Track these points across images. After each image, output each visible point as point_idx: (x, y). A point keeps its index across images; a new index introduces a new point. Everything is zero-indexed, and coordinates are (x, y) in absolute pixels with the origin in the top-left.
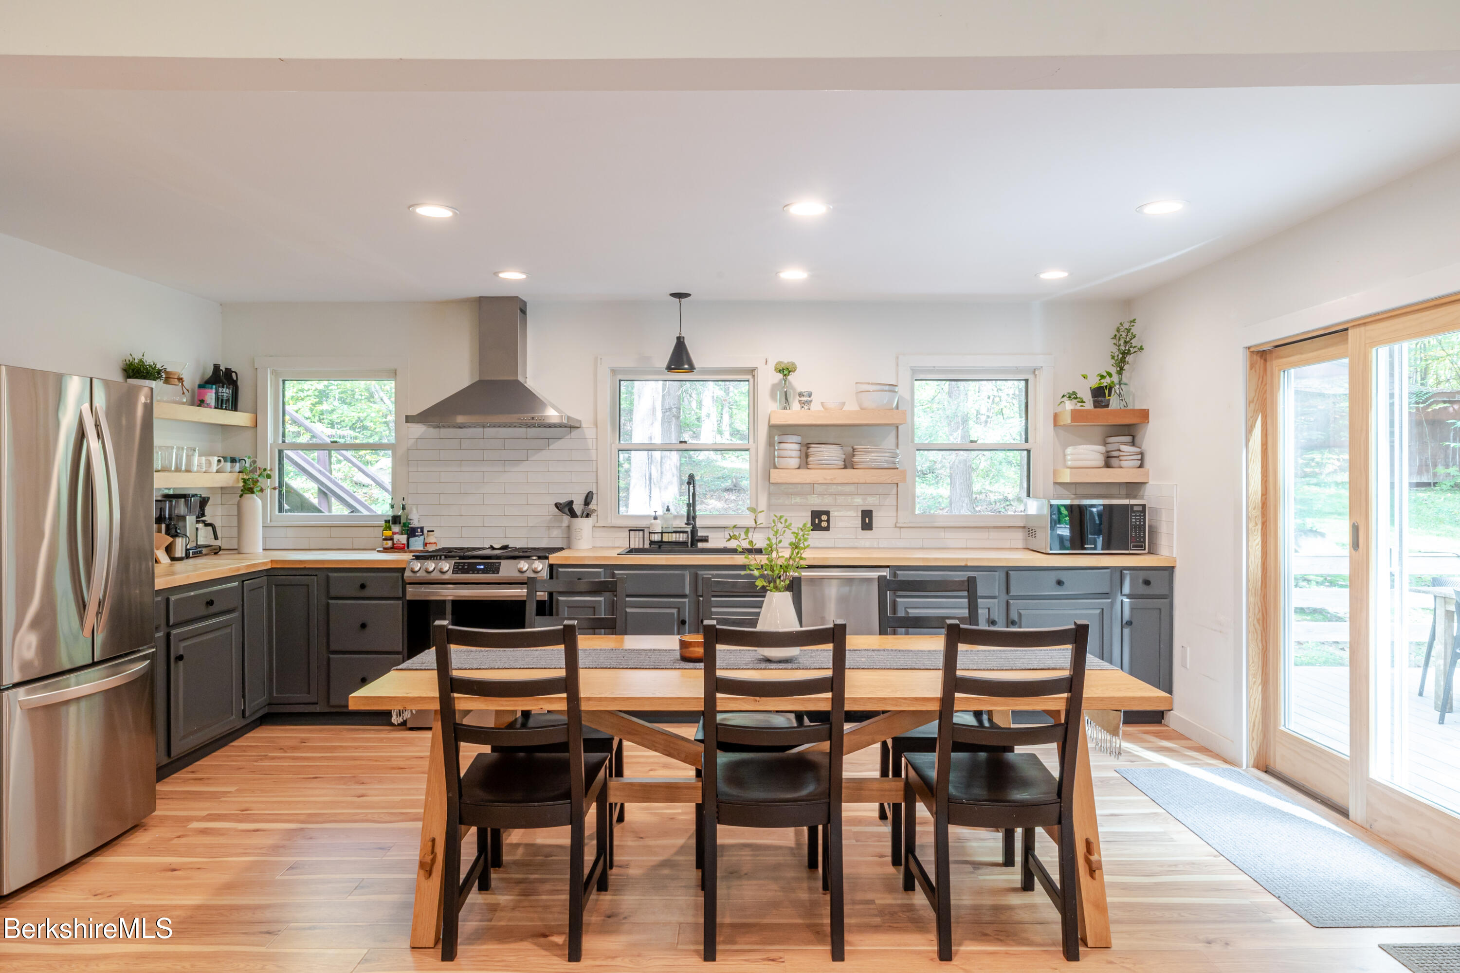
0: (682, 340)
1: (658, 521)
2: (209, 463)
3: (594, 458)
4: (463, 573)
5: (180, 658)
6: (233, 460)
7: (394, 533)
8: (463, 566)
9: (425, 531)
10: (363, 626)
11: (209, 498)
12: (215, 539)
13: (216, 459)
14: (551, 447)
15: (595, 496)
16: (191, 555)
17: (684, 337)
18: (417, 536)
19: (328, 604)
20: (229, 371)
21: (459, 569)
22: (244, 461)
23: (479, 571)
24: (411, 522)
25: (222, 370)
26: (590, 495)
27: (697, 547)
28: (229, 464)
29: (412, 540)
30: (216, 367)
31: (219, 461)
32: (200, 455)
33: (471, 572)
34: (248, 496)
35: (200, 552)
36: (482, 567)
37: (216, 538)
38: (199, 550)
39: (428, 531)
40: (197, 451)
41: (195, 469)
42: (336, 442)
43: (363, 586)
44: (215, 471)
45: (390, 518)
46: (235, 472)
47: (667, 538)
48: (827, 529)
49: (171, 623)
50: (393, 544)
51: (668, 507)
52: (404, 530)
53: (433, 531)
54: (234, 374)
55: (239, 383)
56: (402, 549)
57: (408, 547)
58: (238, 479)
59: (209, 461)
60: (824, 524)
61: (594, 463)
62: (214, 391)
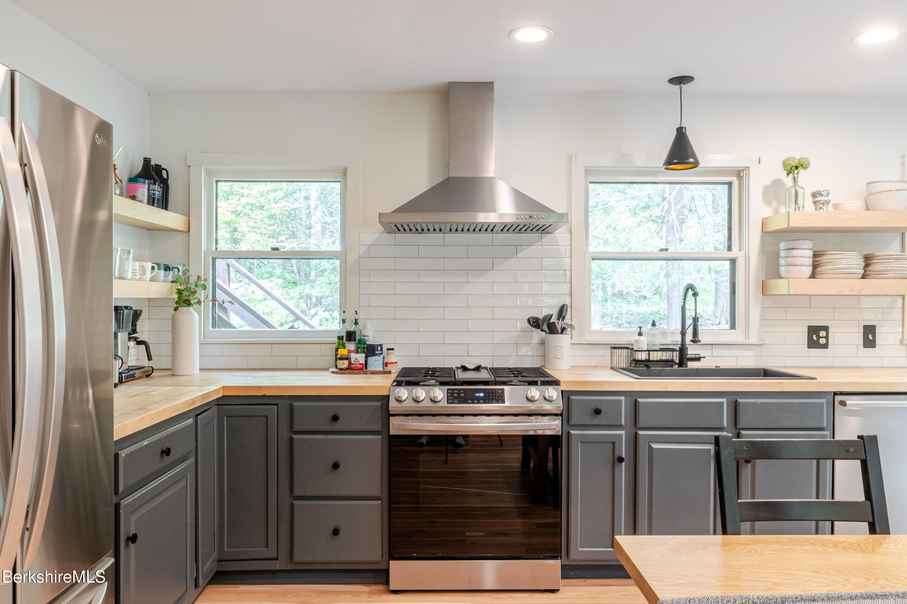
0: (684, 131)
1: (643, 338)
2: (143, 269)
3: (568, 267)
4: (459, 402)
5: (133, 539)
6: (167, 268)
7: (350, 352)
8: (459, 394)
9: (385, 349)
10: (336, 466)
11: (141, 311)
12: (149, 360)
13: (150, 265)
14: (519, 255)
15: (569, 309)
16: (124, 380)
17: (685, 128)
18: (377, 355)
19: (292, 439)
20: (158, 169)
21: (455, 398)
22: (176, 270)
23: (479, 400)
24: (366, 338)
25: (152, 166)
26: (565, 309)
27: (687, 366)
28: (162, 272)
29: (370, 359)
30: (147, 161)
31: (153, 268)
32: (134, 260)
33: (469, 401)
34: (183, 309)
35: (133, 375)
36: (482, 395)
37: (150, 358)
38: (132, 372)
39: (388, 349)
40: (132, 255)
41: (130, 276)
42: (277, 249)
43: (335, 418)
44: (149, 279)
45: (344, 335)
46: (168, 282)
47: (655, 356)
48: (825, 346)
49: (121, 489)
50: (350, 363)
51: (654, 322)
52: (359, 348)
53: (393, 349)
54: (164, 172)
55: (170, 182)
56: (360, 369)
57: (366, 368)
58: (172, 289)
59: (143, 267)
60: (823, 341)
61: (568, 273)
62: (146, 186)
